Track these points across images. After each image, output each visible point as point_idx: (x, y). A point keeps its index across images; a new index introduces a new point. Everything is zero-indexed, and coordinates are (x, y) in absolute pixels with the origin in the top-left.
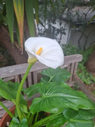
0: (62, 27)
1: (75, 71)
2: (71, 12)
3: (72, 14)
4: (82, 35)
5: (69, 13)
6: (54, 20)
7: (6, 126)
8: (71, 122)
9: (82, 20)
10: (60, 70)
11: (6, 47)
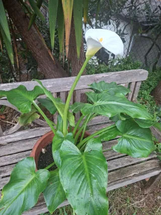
0: (120, 30)
1: (134, 95)
2: (137, 4)
3: (138, 7)
4: (153, 45)
5: (132, 6)
6: (108, 18)
7: (41, 152)
8: (125, 138)
9: (154, 18)
10: (115, 86)
11: (35, 57)
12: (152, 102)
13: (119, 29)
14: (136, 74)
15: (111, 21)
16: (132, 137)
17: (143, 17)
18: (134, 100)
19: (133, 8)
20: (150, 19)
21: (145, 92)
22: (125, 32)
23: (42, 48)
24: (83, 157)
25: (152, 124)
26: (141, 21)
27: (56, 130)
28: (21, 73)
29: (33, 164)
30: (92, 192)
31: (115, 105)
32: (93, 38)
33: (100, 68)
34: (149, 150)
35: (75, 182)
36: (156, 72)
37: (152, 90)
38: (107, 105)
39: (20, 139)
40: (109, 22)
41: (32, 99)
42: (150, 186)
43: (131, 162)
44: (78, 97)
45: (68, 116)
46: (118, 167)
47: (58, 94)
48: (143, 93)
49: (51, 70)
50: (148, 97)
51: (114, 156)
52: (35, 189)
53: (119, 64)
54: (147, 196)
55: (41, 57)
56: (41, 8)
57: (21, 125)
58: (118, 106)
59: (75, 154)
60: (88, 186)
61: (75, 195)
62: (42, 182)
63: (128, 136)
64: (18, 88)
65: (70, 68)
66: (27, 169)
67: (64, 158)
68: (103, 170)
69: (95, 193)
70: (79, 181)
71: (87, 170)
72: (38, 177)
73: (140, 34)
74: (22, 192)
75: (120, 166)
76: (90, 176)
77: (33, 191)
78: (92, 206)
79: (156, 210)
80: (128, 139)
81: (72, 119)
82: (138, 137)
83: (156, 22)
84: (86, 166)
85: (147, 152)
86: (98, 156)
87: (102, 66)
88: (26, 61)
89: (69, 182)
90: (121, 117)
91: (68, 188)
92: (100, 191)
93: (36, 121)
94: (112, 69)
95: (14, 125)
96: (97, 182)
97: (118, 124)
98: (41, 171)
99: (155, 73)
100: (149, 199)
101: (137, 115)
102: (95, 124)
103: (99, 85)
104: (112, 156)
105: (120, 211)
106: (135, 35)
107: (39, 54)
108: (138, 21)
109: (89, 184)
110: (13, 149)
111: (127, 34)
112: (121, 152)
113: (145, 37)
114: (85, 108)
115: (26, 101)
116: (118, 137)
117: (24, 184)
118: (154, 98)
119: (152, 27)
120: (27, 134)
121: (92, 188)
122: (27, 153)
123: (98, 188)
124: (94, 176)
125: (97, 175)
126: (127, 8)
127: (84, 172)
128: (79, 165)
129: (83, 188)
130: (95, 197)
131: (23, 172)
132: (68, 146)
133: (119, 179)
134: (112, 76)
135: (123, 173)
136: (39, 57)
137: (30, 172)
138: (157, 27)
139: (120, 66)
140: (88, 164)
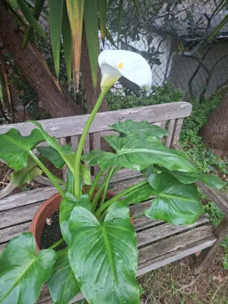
0: (153, 48)
1: (175, 137)
2: (175, 12)
3: (176, 16)
4: (199, 67)
5: (169, 14)
6: (136, 32)
7: (46, 224)
8: (161, 198)
9: (198, 30)
10: (146, 126)
11: (35, 87)
12: (200, 145)
13: (151, 46)
14: (175, 109)
15: (140, 35)
16: (170, 197)
17: (183, 29)
18: (174, 143)
19: (170, 17)
20: (193, 32)
21: (190, 132)
22: (160, 50)
23: (43, 74)
24: (103, 229)
25: (197, 178)
26: (181, 35)
27: (65, 191)
28: (15, 110)
29: (31, 242)
30: (116, 278)
31: (145, 153)
32: (109, 64)
33: (128, 100)
34: (195, 214)
35: (91, 265)
36: (205, 103)
37: (200, 129)
38: (135, 153)
39: (14, 205)
40: (138, 36)
41: (28, 148)
42: (201, 263)
43: (173, 230)
44: (97, 143)
45: (81, 171)
46: (155, 239)
47: (68, 139)
48: (187, 133)
49: (57, 105)
50: (195, 139)
51: (150, 223)
52: (35, 280)
53: (154, 94)
54: (199, 276)
55: (43, 86)
56: (41, 18)
57: (15, 186)
58: (150, 155)
59: (92, 225)
60: (109, 271)
61: (92, 284)
62: (46, 268)
63: (166, 196)
64: (8, 134)
65: (85, 101)
66: (23, 251)
67: (75, 231)
68: (130, 245)
69: (120, 279)
70: (96, 264)
71: (108, 247)
72: (40, 260)
73: (180, 53)
74: (17, 284)
75: (159, 237)
76: (113, 255)
77: (32, 282)
78: (116, 298)
79: (211, 296)
80: (166, 200)
81: (87, 175)
82: (179, 196)
83: (202, 36)
84: (107, 242)
85: (193, 217)
86: (123, 225)
87: (129, 97)
88: (22, 93)
89: (82, 266)
90: (155, 170)
91: (81, 275)
92: (127, 275)
93: (37, 179)
94: (144, 101)
95: (5, 186)
96: (123, 264)
97: (151, 179)
98: (44, 251)
99: (203, 105)
100: (202, 281)
101: (176, 166)
102: (122, 179)
103: (124, 125)
104: (147, 224)
105: (162, 301)
106: (174, 54)
107: (39, 83)
108: (177, 35)
109: (112, 267)
110: (5, 221)
111: (162, 53)
112: (157, 218)
113: (187, 56)
114: (103, 159)
115: (20, 151)
116: (151, 197)
117: (18, 273)
118: (203, 140)
119: (197, 43)
120: (24, 198)
121: (115, 272)
122: (25, 225)
123: (125, 272)
124: (118, 254)
125: (122, 253)
126: (162, 17)
127: (104, 250)
128: (97, 240)
129: (102, 273)
130: (120, 285)
131: (17, 255)
132: (82, 214)
133: (158, 255)
134: (143, 112)
135: (164, 247)
136: (40, 87)
137: (27, 253)
138: (203, 44)
139: (155, 98)
140: (110, 238)
